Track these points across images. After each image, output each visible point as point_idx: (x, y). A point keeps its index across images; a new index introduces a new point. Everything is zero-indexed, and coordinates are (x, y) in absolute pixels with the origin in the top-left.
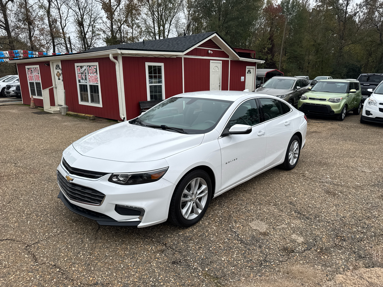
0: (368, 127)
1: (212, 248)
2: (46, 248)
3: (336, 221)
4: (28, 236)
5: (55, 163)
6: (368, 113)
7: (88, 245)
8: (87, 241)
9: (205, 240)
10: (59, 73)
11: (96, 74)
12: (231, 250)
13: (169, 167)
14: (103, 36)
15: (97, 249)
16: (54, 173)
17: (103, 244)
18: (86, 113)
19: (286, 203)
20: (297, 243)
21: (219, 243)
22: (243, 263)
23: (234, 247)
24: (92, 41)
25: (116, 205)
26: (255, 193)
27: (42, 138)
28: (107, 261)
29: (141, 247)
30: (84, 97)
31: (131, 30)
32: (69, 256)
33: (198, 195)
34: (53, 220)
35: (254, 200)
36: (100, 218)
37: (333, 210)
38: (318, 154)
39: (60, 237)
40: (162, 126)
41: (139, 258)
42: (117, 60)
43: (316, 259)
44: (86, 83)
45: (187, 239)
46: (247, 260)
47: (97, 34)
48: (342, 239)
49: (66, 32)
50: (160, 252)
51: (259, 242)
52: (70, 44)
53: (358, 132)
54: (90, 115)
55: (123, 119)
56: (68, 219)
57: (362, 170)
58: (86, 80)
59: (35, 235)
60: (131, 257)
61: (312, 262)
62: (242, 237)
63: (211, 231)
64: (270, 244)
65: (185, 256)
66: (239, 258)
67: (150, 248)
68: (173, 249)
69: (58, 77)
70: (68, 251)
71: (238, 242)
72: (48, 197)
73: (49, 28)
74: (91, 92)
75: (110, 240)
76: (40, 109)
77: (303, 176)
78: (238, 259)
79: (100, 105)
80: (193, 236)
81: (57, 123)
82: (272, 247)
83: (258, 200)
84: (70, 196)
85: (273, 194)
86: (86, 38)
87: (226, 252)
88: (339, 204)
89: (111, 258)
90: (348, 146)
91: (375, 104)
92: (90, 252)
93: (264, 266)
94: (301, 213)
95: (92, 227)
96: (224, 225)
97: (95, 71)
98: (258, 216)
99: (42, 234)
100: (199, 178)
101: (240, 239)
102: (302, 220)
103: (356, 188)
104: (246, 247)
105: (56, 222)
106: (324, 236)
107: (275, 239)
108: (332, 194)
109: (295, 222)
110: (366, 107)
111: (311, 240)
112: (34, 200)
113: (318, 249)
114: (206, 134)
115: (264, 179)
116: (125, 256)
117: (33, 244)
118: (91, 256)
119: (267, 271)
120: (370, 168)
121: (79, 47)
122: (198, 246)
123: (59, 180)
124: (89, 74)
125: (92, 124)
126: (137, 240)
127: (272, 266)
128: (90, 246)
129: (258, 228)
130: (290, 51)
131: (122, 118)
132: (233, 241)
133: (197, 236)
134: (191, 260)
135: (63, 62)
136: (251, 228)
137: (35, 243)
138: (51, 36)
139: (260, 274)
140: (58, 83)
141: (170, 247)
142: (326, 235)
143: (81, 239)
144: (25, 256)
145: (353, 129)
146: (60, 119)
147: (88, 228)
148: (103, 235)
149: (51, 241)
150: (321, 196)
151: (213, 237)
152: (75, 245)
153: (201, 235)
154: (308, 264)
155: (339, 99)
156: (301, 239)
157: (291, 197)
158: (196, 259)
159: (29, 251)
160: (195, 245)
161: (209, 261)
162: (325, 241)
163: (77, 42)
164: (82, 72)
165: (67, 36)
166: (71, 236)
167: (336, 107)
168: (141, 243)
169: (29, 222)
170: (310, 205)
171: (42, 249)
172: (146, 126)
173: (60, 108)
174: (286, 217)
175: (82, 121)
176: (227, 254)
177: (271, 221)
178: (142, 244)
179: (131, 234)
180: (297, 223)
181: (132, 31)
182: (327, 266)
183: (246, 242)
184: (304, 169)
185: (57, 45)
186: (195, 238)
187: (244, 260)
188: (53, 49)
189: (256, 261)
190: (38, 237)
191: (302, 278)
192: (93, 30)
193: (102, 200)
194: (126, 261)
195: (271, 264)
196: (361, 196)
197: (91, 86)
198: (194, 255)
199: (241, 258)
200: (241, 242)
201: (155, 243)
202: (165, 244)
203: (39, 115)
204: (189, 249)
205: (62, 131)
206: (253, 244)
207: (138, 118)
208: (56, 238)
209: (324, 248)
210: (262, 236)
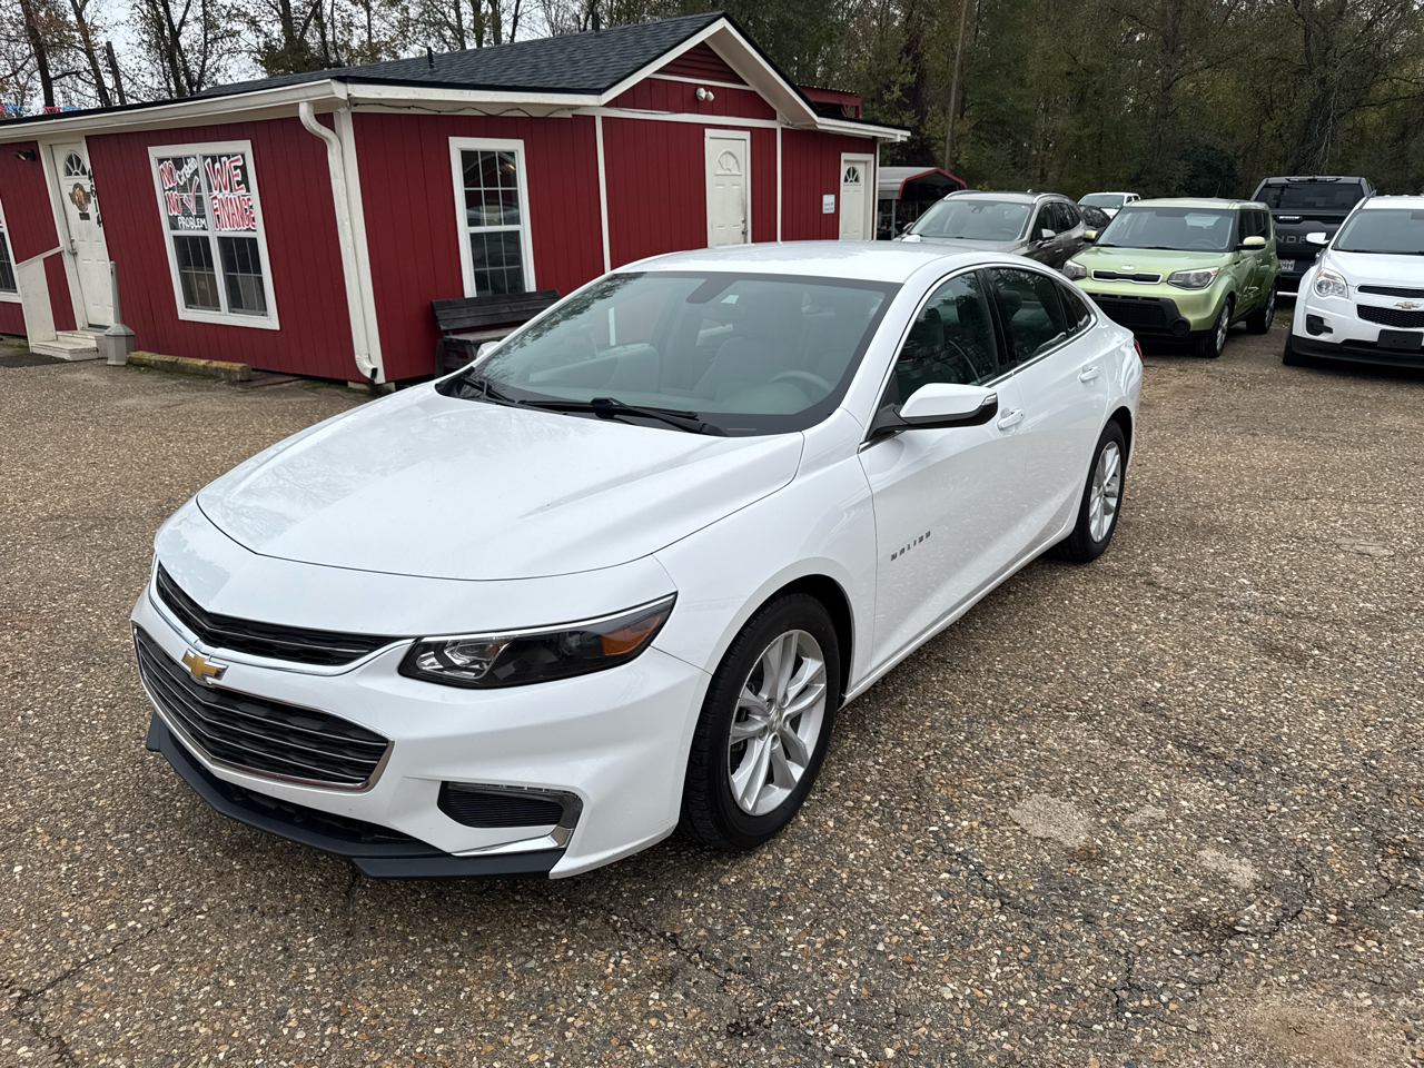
0: (1314, 378)
1: (883, 941)
2: (119, 1003)
3: (1349, 773)
4: (23, 942)
5: (108, 575)
6: (1315, 324)
7: (318, 968)
8: (307, 947)
9: (843, 905)
10: (82, 189)
11: (244, 192)
12: (972, 948)
13: (676, 593)
14: (248, 38)
15: (364, 985)
16: (106, 622)
17: (386, 958)
18: (211, 357)
19: (1127, 706)
20: (1236, 888)
21: (911, 918)
22: (1037, 1005)
23: (981, 932)
24: (208, 62)
25: (445, 784)
26: (989, 670)
27: (33, 466)
28: (424, 1046)
29: (566, 960)
30: (201, 291)
31: (364, 17)
32: (235, 1035)
33: (789, 705)
34: (134, 852)
35: (995, 700)
36: (367, 842)
37: (1321, 728)
38: (1173, 490)
39: (176, 936)
40: (595, 401)
41: (570, 1020)
42: (333, 130)
43: (1337, 957)
44: (204, 229)
45: (766, 908)
46: (1052, 989)
47: (226, 31)
48: (1405, 857)
49: (92, 23)
50: (659, 983)
51: (1076, 896)
52: (115, 72)
53: (1287, 398)
54: (230, 364)
55: (368, 374)
56: (203, 839)
57: (1359, 548)
58: (204, 217)
59: (56, 935)
60: (534, 1017)
61: (1325, 977)
62: (1001, 877)
63: (856, 858)
64: (1128, 905)
65: (775, 993)
66: (1017, 985)
67: (612, 966)
68: (716, 959)
69: (81, 206)
70: (228, 1006)
71: (992, 903)
72: (94, 740)
73: (19, 5)
74: (228, 265)
75: (417, 934)
76: (12, 346)
77: (1150, 584)
78: (1012, 989)
79: (271, 322)
80: (786, 891)
81: (91, 399)
82: (1141, 919)
83: (1013, 701)
84: (211, 747)
85: (1062, 671)
86: (180, 51)
87: (950, 959)
88: (1333, 699)
89: (438, 1031)
90: (1268, 454)
91: (1341, 290)
92: (333, 1006)
93: (1133, 1013)
94: (1200, 749)
95: (321, 876)
96: (905, 827)
97: (240, 179)
98: (1036, 775)
99: (86, 928)
100: (796, 633)
101: (995, 888)
102: (1217, 781)
103: (1367, 622)
104: (1029, 926)
105: (149, 863)
106: (1330, 848)
107: (1137, 876)
108: (1287, 654)
109: (1189, 788)
110: (1307, 301)
111: (1288, 872)
112: (31, 758)
113: (1331, 913)
114: (808, 432)
115: (1001, 604)
116: (501, 1013)
117: (53, 984)
118: (339, 1025)
119: (1153, 1037)
120: (1384, 538)
121: (155, 86)
122: (820, 935)
123: (147, 668)
124: (215, 193)
125: (241, 399)
126: (541, 928)
127: (1168, 1013)
128: (329, 974)
129: (1055, 832)
130: (978, 100)
131: (365, 369)
132: (968, 900)
133: (807, 890)
134: (810, 1010)
135: (94, 141)
136: (1024, 831)
137: (61, 979)
138: (32, 38)
139: (1126, 1057)
140: (80, 234)
141: (696, 950)
142: (1335, 841)
143: (280, 938)
144: (19, 1052)
145: (1263, 387)
146: (104, 383)
147: (303, 879)
148: (382, 911)
149: (138, 963)
150: (1253, 668)
151: (874, 888)
152: (254, 973)
153: (819, 881)
154: (1314, 987)
155: (1208, 275)
156: (1243, 868)
157: (1136, 677)
158: (831, 1003)
159: (33, 1023)
160: (809, 934)
161: (891, 1010)
162: (1344, 872)
163: (144, 64)
164: (182, 183)
165: (101, 39)
166: (231, 928)
167: (1195, 305)
168: (565, 941)
169: (18, 869)
170: (1224, 711)
171: (101, 1010)
172: (522, 402)
173: (97, 339)
174: (1148, 767)
175: (198, 391)
176: (958, 969)
177: (1093, 792)
178: (568, 947)
179: (506, 897)
180: (1196, 792)
181: (366, 19)
182: (1393, 991)
183: (1022, 900)
184: (1142, 554)
185: (60, 77)
186: (798, 897)
187: (1038, 993)
188: (42, 95)
189: (1092, 991)
190: (72, 943)
191: (1311, 1060)
192: (205, 13)
193: (376, 765)
194: (516, 1044)
195: (1159, 999)
196: (1401, 658)
197: (223, 241)
198: (815, 983)
199: (1025, 982)
200: (1003, 903)
201: (626, 937)
202: (674, 939)
203: (10, 371)
204: (784, 954)
205: (119, 432)
206: (1056, 910)
207: (472, 369)
208: (160, 942)
209: (1350, 904)
210: (1078, 865)
